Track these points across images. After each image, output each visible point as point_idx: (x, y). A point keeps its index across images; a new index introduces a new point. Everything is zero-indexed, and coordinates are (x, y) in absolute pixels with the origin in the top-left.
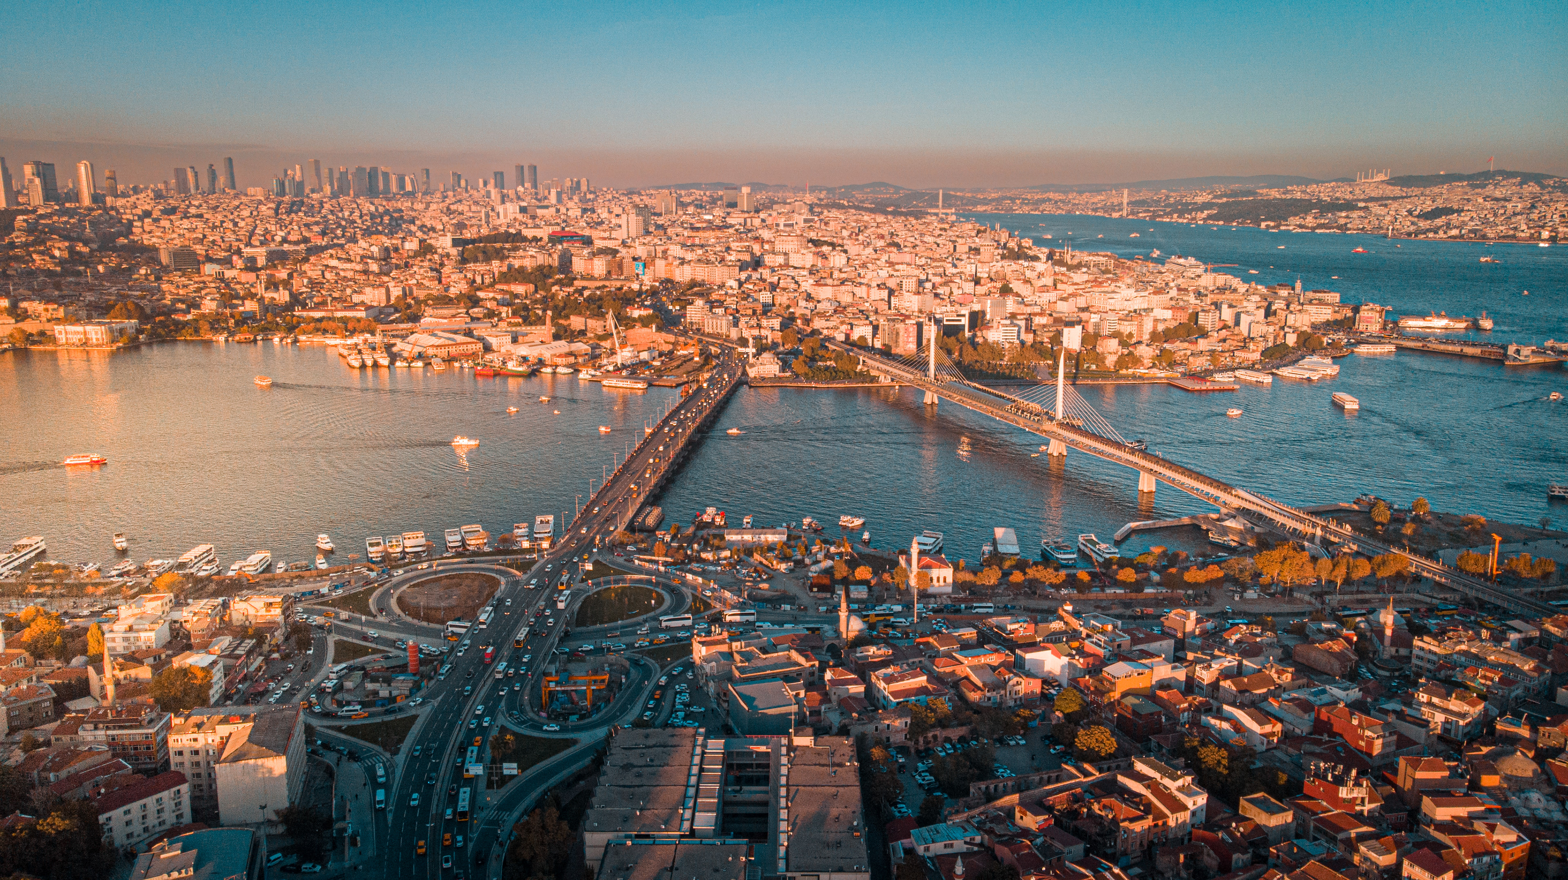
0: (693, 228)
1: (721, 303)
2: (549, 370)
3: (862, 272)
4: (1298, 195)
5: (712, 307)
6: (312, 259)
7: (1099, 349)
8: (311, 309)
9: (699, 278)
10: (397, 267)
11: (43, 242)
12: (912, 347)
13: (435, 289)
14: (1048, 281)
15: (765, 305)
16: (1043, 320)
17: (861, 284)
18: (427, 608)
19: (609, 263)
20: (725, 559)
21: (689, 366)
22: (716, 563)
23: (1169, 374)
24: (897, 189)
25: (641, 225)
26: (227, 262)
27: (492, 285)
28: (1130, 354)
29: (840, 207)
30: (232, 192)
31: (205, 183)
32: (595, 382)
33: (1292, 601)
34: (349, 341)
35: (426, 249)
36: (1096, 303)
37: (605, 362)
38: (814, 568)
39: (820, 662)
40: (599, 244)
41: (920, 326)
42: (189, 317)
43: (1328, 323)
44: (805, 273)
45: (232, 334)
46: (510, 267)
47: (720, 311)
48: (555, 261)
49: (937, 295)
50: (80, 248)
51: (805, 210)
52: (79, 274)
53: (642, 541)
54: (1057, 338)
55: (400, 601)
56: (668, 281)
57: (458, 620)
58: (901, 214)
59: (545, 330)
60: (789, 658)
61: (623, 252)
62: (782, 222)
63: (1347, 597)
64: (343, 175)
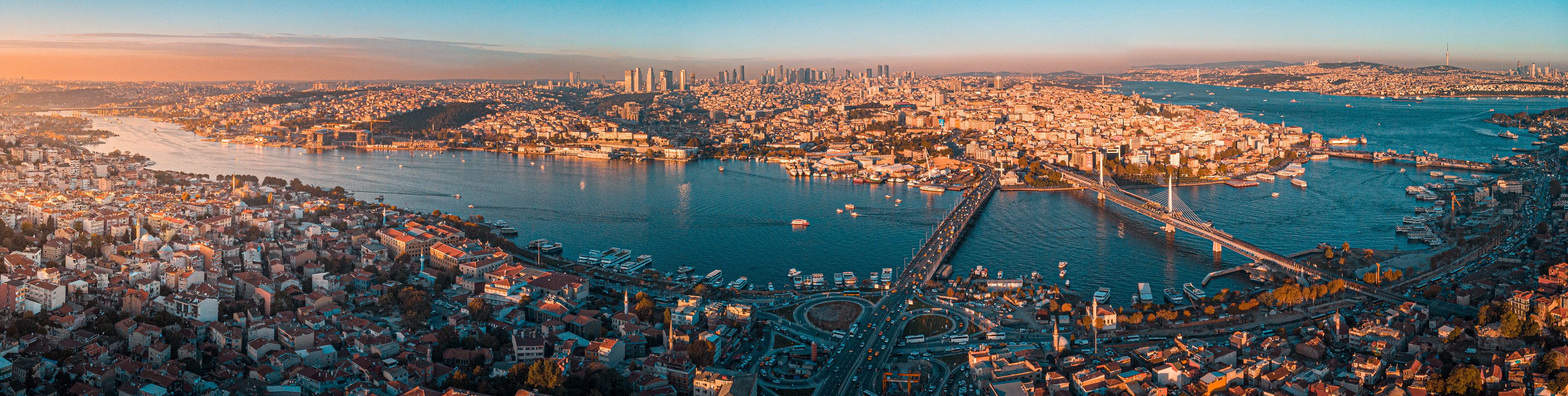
0: (971, 100)
1: (985, 142)
2: (892, 180)
3: (1062, 124)
4: (1280, 72)
5: (980, 145)
6: (776, 117)
7: (1189, 166)
8: (775, 143)
9: (973, 128)
10: (817, 121)
11: (664, 108)
12: (1090, 166)
13: (835, 133)
14: (1161, 126)
15: (1009, 143)
16: (1160, 149)
17: (1062, 131)
18: (823, 321)
19: (925, 120)
20: (988, 298)
21: (967, 179)
22: (982, 301)
23: (1225, 178)
24: (1080, 74)
25: (943, 99)
26: (738, 118)
27: (864, 131)
28: (1205, 167)
29: (1049, 85)
30: (743, 82)
31: (731, 78)
32: (916, 187)
33: (1293, 313)
34: (792, 161)
35: (831, 112)
36: (1186, 138)
37: (922, 176)
38: (1038, 304)
39: (1043, 368)
40: (920, 109)
41: (1094, 154)
42: (720, 146)
43: (1298, 144)
44: (1031, 125)
45: (737, 155)
46: (873, 122)
47: (985, 147)
48: (896, 118)
49: (1103, 136)
50: (679, 111)
51: (1031, 88)
52: (676, 123)
53: (941, 287)
54: (1167, 160)
55: (809, 315)
56: (956, 129)
57: (838, 329)
58: (1082, 88)
59: (890, 158)
60: (1025, 365)
61: (933, 113)
62: (1018, 95)
63: (1318, 307)
64: (794, 73)
